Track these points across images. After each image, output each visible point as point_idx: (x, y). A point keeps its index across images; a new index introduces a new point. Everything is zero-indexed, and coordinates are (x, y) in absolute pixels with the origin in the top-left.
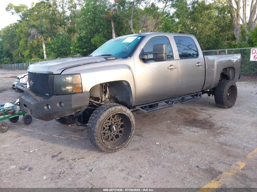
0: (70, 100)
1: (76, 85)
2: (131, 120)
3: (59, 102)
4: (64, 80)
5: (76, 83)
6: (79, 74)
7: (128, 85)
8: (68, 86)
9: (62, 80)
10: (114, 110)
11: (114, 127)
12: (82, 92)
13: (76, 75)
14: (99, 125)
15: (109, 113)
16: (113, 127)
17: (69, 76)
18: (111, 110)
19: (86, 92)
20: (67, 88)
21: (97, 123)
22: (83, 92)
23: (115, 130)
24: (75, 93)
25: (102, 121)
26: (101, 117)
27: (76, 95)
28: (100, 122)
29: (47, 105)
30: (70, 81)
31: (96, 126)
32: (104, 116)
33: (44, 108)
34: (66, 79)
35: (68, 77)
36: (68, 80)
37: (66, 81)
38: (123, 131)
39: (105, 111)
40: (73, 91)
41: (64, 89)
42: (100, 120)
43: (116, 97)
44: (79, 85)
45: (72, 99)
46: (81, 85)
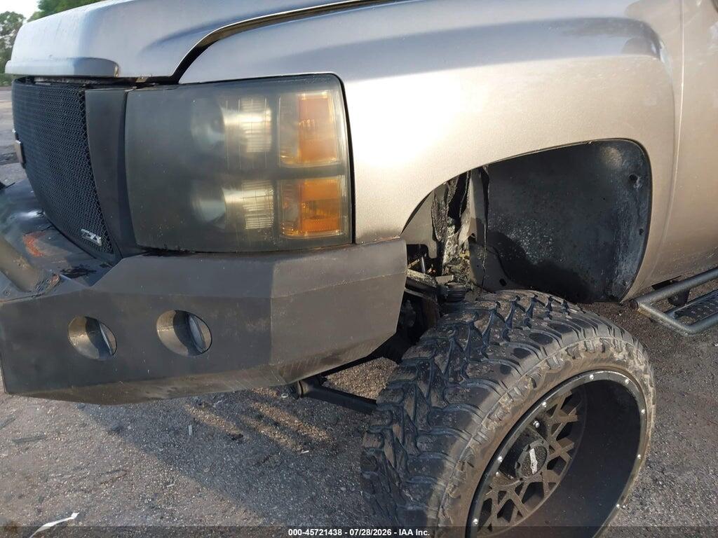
0: (260, 308)
1: (307, 183)
2: (643, 411)
3: (172, 313)
4: (211, 135)
5: (307, 164)
6: (335, 81)
7: (627, 174)
8: (237, 185)
9: (195, 131)
10: (567, 364)
11: (532, 453)
12: (352, 239)
13: (304, 95)
14: (462, 476)
15: (529, 387)
16: (528, 456)
17: (248, 103)
18: (543, 366)
19: (380, 238)
20: (233, 198)
21: (448, 465)
22: (358, 235)
23: (534, 469)
24: (297, 249)
25: (484, 452)
26: (475, 418)
27: (306, 261)
28: (472, 457)
29: (92, 326)
30: (254, 147)
31: (441, 483)
32: (496, 416)
33: (69, 344)
34: (220, 126)
35: (236, 107)
36: (237, 130)
37: (219, 145)
38: (566, 458)
39: (505, 370)
40: (276, 228)
41: (206, 207)
42: (471, 443)
43: (512, 236)
44: (331, 180)
45: (275, 294)
46: (343, 181)
